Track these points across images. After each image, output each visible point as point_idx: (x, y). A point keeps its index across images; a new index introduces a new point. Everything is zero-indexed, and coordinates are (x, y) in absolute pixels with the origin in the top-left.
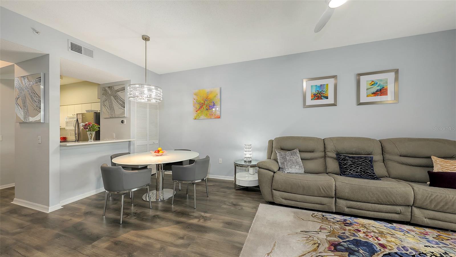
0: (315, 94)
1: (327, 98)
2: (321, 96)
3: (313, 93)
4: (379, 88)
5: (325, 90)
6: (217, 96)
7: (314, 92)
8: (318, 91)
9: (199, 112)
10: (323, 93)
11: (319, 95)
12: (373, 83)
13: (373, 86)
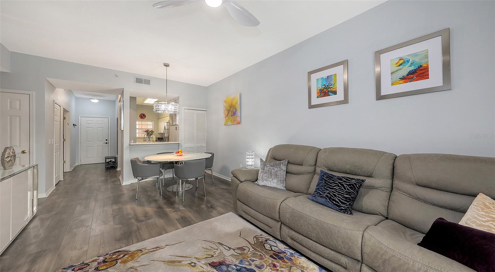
0: (321, 90)
1: (335, 93)
2: (328, 91)
3: (319, 89)
4: (412, 68)
5: (332, 82)
6: (238, 102)
7: (320, 87)
8: (324, 85)
9: (227, 118)
10: (331, 86)
11: (325, 91)
12: (401, 62)
13: (401, 67)
